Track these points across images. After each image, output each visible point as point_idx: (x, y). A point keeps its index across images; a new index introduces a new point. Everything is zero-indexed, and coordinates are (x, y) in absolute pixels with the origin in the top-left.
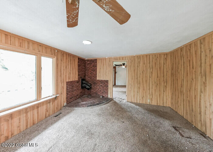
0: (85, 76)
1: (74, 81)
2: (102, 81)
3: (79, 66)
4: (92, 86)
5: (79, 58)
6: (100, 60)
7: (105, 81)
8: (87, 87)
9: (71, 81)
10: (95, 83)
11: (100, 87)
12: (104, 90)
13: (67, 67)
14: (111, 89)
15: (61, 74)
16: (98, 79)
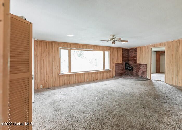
0: (128, 61)
1: (120, 64)
2: (141, 65)
3: (123, 54)
4: (134, 68)
5: (123, 49)
6: (140, 48)
7: (144, 64)
8: (129, 69)
9: (118, 63)
10: (135, 66)
11: (140, 69)
12: (143, 72)
13: (116, 55)
14: (149, 72)
15: (112, 59)
16: (138, 63)
